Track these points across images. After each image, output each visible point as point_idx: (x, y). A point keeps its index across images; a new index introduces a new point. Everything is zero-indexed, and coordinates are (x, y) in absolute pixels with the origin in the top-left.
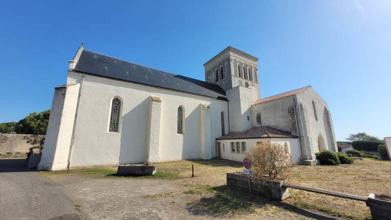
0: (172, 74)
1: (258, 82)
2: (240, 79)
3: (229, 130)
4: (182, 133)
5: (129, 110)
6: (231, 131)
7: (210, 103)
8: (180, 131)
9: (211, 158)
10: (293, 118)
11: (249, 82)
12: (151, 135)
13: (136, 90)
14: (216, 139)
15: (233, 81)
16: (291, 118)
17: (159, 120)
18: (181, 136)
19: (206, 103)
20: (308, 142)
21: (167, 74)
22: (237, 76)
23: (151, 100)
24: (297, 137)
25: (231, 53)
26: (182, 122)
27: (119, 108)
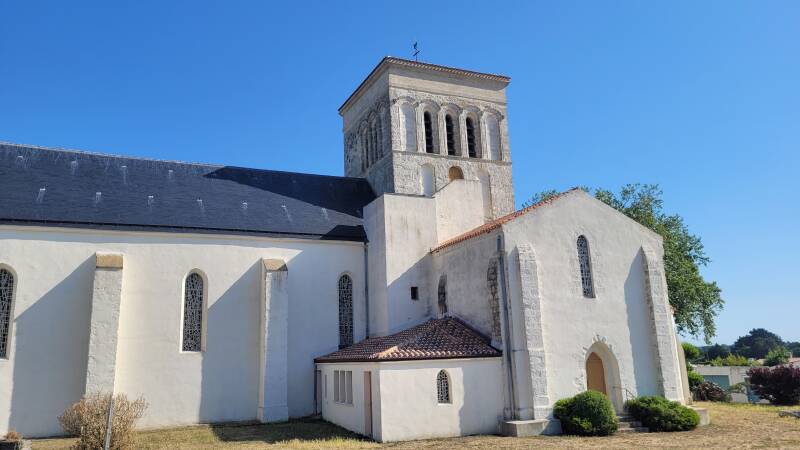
0: (200, 169)
1: (506, 159)
2: (430, 159)
3: (367, 330)
4: (199, 349)
5: (33, 300)
6: (371, 332)
7: (297, 252)
8: (192, 341)
9: (286, 417)
10: (493, 294)
11: (466, 164)
12: (91, 361)
13: (54, 244)
14: (316, 361)
15: (397, 171)
16: (491, 297)
17: (116, 319)
18: (196, 357)
19: (279, 253)
20: (528, 368)
21: (182, 171)
22: (415, 152)
23: (92, 266)
24: (499, 353)
25: (395, 79)
26: (200, 318)
27: (10, 294)
